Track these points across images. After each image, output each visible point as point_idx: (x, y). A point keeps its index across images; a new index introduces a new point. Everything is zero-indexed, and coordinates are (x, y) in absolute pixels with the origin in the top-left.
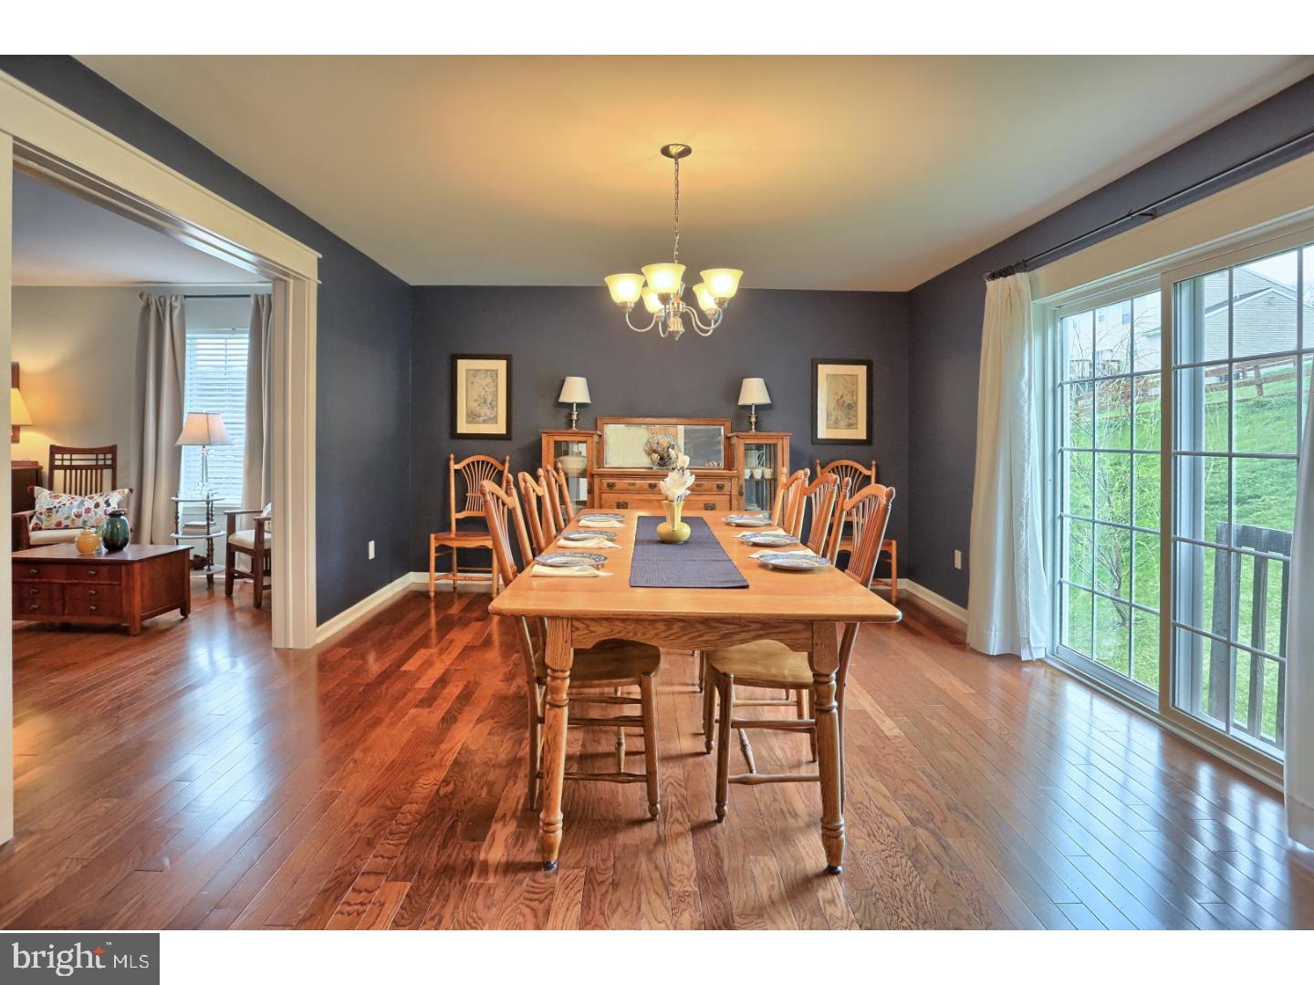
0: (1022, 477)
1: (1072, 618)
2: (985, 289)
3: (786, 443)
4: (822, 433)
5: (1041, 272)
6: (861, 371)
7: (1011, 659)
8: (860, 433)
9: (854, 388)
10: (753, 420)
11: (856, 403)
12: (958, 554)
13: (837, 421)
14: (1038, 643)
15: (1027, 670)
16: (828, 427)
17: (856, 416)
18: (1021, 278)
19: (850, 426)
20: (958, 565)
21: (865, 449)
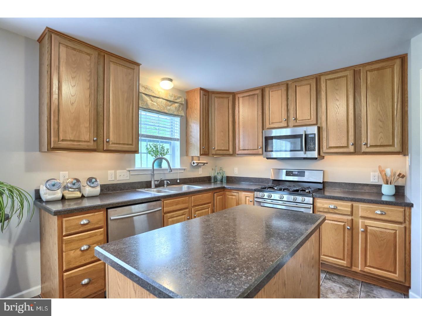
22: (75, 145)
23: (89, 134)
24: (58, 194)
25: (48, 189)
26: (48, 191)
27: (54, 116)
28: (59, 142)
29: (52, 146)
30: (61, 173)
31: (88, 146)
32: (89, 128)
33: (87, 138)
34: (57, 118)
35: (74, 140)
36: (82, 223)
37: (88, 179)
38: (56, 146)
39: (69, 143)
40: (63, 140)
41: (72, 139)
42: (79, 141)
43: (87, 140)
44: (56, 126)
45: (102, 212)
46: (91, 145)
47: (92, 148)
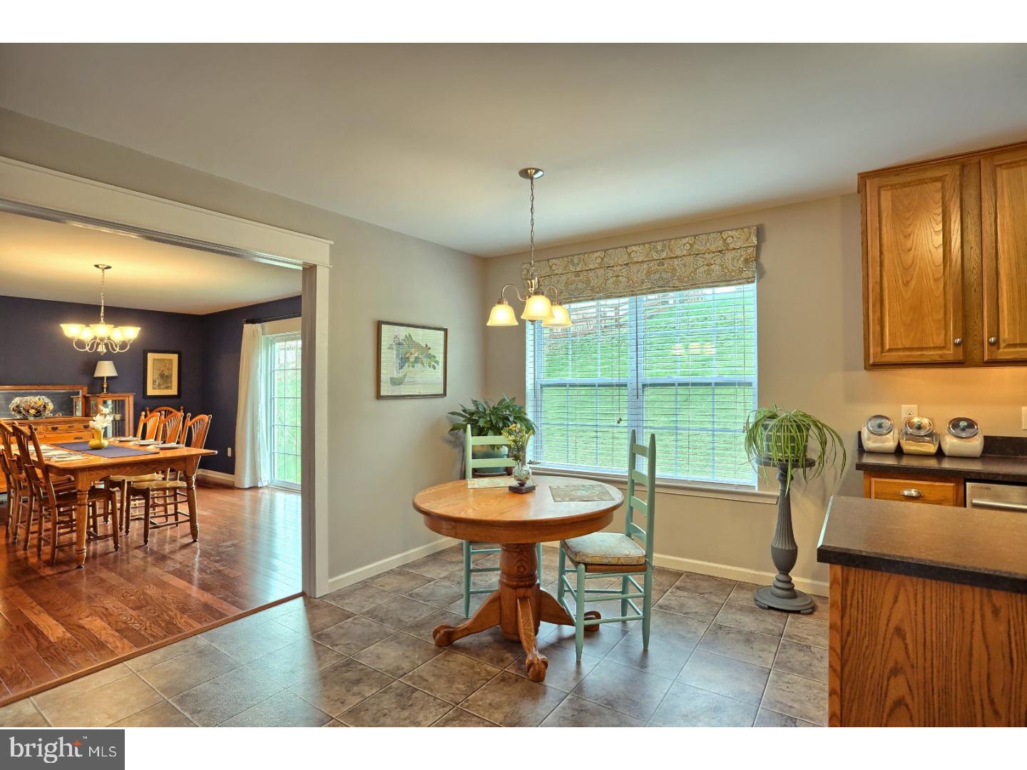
0: (258, 410)
1: (279, 470)
2: (243, 327)
3: (131, 399)
4: (150, 392)
5: (266, 324)
6: (175, 357)
7: (254, 488)
8: (174, 391)
9: (170, 366)
10: (105, 386)
11: (171, 375)
12: (229, 449)
13: (159, 385)
14: (265, 478)
15: (261, 491)
16: (154, 388)
17: (171, 382)
18: (258, 326)
19: (167, 388)
20: (229, 454)
21: (177, 401)
22: (916, 356)
23: (943, 332)
24: (889, 443)
25: (872, 433)
26: (871, 435)
27: (874, 312)
28: (883, 354)
29: (871, 362)
30: (903, 406)
31: (941, 356)
32: (943, 322)
33: (939, 341)
34: (878, 314)
35: (911, 346)
36: (906, 493)
37: (951, 421)
38: (879, 360)
39: (901, 353)
40: (890, 350)
41: (907, 346)
42: (922, 349)
43: (938, 345)
44: (878, 328)
45: (952, 485)
46: (950, 353)
47: (951, 358)
